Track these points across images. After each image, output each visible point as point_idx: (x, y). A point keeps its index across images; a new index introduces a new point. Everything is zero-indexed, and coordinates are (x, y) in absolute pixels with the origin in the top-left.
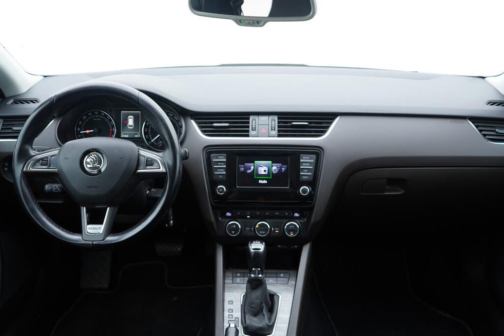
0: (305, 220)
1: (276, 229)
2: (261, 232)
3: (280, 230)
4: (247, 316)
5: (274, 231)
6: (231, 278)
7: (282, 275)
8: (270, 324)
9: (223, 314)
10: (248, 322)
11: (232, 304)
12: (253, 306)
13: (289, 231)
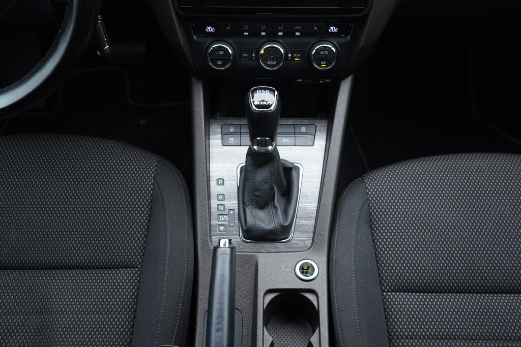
0: (349, 38)
1: (295, 55)
2: (269, 63)
3: (302, 58)
4: (248, 211)
5: (293, 58)
6: (221, 136)
7: (303, 129)
8: (287, 224)
9: (209, 204)
10: (250, 220)
11: (223, 184)
12: (257, 193)
13: (319, 58)
